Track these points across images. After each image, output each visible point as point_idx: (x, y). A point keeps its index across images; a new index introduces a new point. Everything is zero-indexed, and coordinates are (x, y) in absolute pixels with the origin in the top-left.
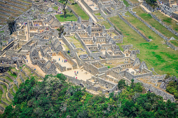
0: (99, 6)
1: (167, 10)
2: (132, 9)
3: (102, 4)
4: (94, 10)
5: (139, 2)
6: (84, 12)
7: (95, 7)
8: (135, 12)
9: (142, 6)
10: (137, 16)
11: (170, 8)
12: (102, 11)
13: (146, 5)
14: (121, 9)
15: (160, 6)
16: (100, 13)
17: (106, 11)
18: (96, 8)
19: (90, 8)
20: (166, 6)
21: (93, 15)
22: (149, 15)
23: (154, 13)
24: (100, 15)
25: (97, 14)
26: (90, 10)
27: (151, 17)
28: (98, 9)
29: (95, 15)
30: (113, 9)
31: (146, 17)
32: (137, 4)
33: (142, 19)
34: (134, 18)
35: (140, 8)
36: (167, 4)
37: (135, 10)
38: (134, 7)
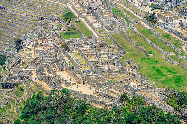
0: (102, 23)
1: (166, 26)
2: (132, 25)
3: (104, 21)
4: (96, 27)
5: (139, 19)
6: (87, 29)
7: (97, 25)
8: (136, 29)
9: (142, 22)
10: (138, 32)
11: (169, 25)
12: (104, 28)
13: (146, 21)
14: (122, 26)
15: (160, 22)
16: (102, 30)
17: (108, 28)
18: (99, 25)
19: (93, 26)
20: (164, 22)
21: (96, 32)
22: (149, 31)
23: (154, 30)
24: (103, 32)
25: (99, 31)
26: (93, 27)
27: (151, 34)
28: (100, 26)
29: (97, 32)
30: (115, 26)
31: (146, 34)
32: (138, 21)
33: (143, 35)
34: (134, 35)
35: (141, 25)
36: (166, 21)
37: (136, 26)
38: (135, 24)
